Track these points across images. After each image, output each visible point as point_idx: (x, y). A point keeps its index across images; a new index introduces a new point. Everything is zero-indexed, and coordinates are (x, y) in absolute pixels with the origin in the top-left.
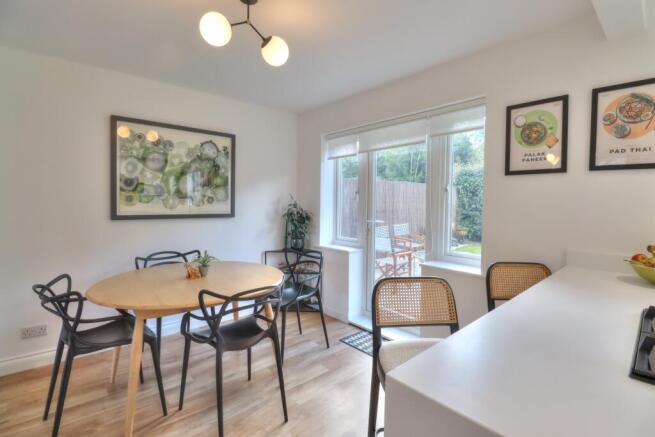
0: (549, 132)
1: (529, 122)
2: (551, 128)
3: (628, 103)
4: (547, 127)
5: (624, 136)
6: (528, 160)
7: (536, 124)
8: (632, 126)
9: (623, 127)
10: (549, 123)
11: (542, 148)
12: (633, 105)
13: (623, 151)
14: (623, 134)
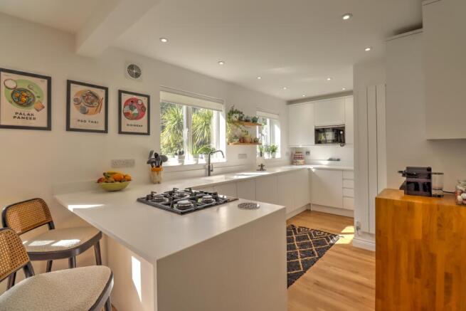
0: (37, 100)
1: (18, 87)
2: (38, 97)
3: (87, 95)
4: (36, 95)
5: (85, 113)
6: (19, 118)
7: (25, 91)
8: (90, 108)
9: (85, 108)
10: (36, 93)
11: (32, 110)
12: (90, 97)
13: (85, 121)
14: (85, 112)
